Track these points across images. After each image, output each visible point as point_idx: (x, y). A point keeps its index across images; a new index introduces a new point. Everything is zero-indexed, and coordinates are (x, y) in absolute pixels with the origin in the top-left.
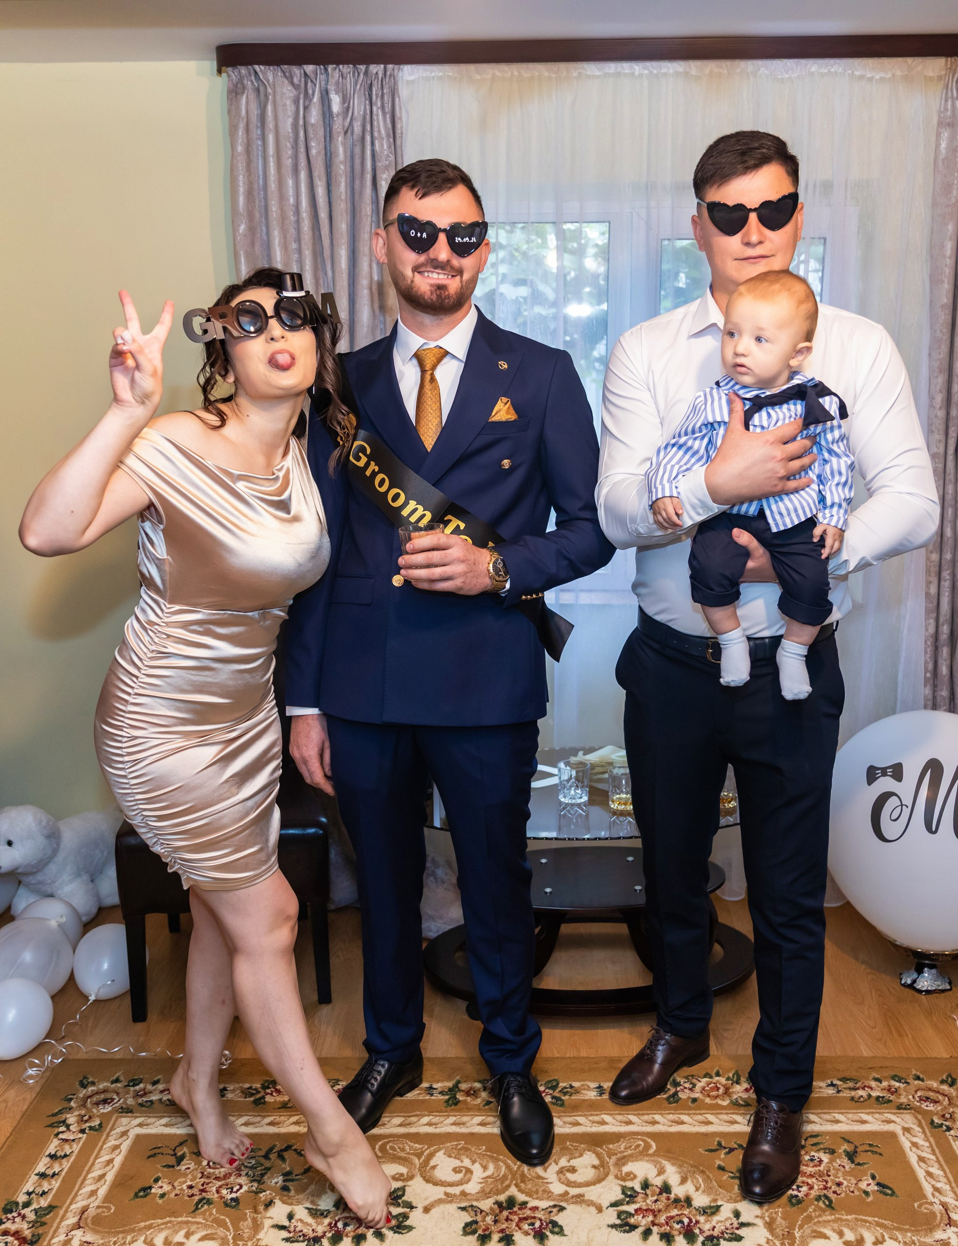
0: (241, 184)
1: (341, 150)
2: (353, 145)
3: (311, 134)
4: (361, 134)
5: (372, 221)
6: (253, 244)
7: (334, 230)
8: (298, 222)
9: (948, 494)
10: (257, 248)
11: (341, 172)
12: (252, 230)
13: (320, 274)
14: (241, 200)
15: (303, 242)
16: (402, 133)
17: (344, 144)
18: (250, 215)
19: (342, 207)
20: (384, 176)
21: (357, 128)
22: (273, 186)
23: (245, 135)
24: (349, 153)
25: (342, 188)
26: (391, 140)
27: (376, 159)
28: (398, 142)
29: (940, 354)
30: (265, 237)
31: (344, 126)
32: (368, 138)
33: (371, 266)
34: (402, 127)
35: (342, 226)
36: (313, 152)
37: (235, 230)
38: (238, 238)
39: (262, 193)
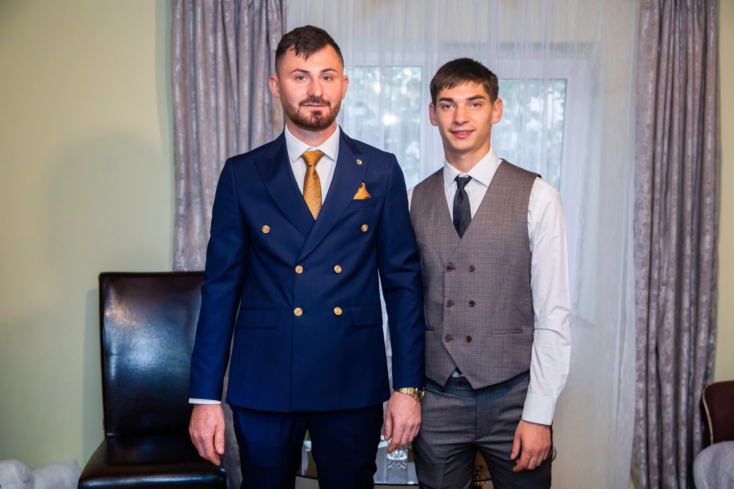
0: (178, 39)
1: (246, 19)
2: (254, 16)
3: (226, 8)
4: (259, 8)
5: (265, 65)
6: (184, 78)
7: (240, 70)
8: (216, 64)
9: (655, 250)
10: (187, 81)
11: (246, 33)
12: (184, 69)
13: (229, 99)
14: (178, 50)
15: (218, 78)
16: (286, 8)
17: (248, 15)
18: (184, 60)
19: (245, 56)
20: (274, 36)
21: (257, 5)
22: (199, 41)
23: (182, 8)
24: (251, 20)
25: (246, 44)
26: (279, 13)
27: (270, 25)
28: (284, 14)
29: (646, 157)
30: (192, 74)
31: (248, 4)
32: (264, 11)
33: (264, 94)
34: (286, 5)
35: (246, 68)
36: (227, 19)
37: (172, 69)
38: (175, 74)
39: (192, 45)
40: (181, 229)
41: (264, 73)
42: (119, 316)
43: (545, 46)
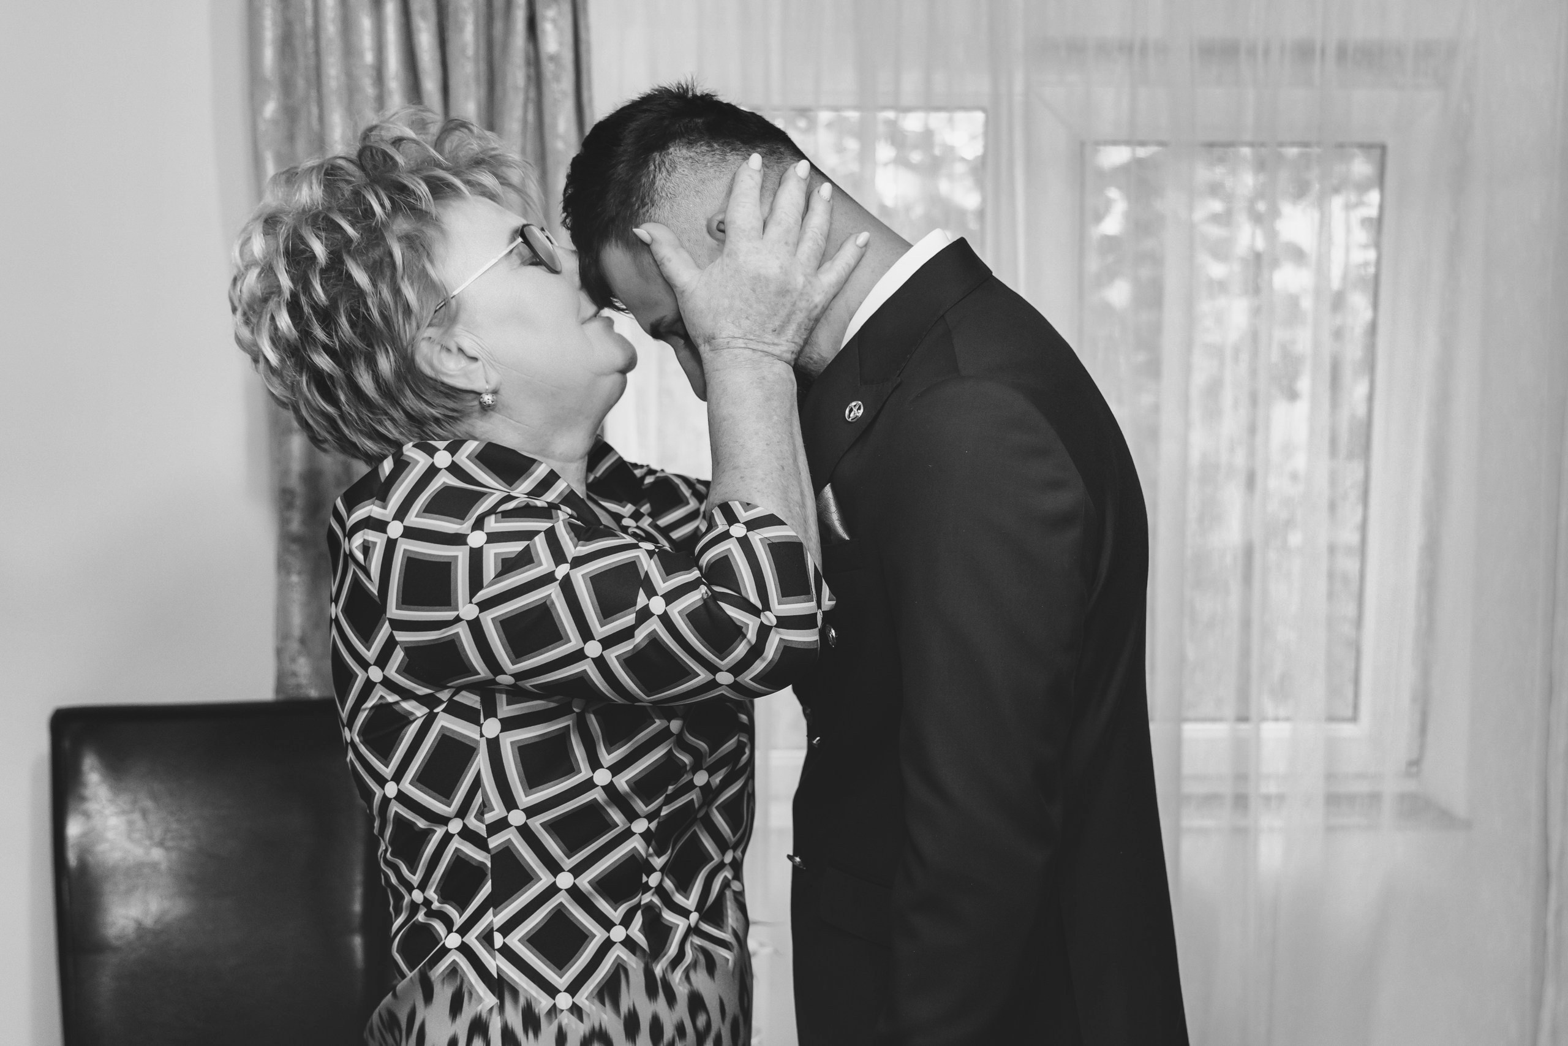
5: (527, 100)
6: (291, 138)
8: (380, 97)
10: (301, 148)
12: (290, 113)
14: (269, 55)
18: (287, 85)
19: (467, 71)
22: (331, 29)
37: (255, 111)
38: (262, 127)
39: (311, 43)
40: (295, 578)
41: (525, 121)
42: (110, 835)
43: (1323, 52)
